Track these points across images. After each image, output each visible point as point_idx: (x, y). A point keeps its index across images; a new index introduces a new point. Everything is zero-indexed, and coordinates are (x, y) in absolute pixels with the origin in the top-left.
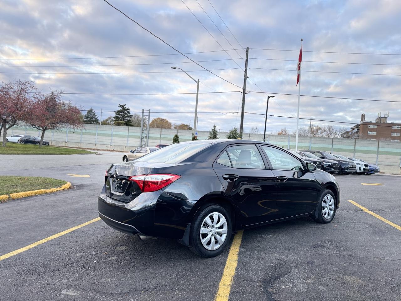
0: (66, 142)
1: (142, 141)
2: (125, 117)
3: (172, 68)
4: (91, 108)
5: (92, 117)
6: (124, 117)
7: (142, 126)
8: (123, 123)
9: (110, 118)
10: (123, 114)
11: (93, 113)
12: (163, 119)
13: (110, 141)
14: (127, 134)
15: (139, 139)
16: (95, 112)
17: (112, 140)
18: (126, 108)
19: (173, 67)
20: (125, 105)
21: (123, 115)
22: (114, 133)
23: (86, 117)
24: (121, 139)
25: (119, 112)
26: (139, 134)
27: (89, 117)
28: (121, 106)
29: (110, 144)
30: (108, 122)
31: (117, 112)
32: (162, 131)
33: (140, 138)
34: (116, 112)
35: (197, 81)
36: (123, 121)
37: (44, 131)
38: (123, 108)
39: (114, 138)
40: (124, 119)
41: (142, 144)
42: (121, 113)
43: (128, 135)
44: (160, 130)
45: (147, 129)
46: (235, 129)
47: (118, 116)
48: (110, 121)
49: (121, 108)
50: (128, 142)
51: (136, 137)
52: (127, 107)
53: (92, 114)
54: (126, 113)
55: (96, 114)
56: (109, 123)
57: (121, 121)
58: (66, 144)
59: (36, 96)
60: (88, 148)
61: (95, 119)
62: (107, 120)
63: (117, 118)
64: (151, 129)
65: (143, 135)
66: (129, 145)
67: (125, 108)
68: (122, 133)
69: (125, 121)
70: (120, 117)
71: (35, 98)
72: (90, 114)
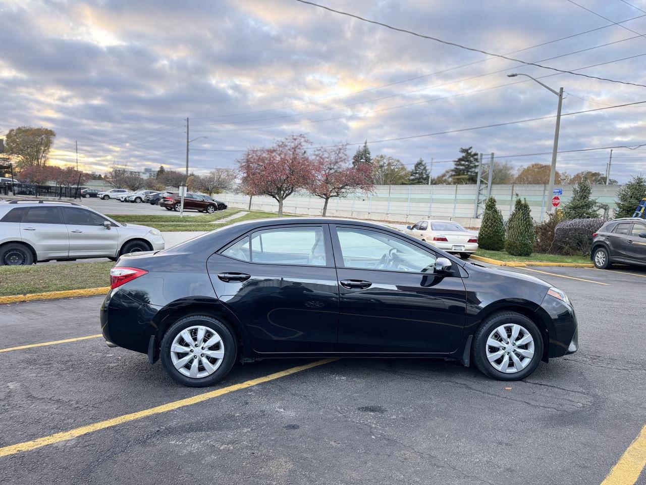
0: (369, 213)
1: (479, 208)
2: (470, 169)
3: (509, 76)
4: (421, 159)
5: (422, 173)
6: (468, 168)
7: (478, 182)
8: (465, 178)
9: (447, 172)
10: (467, 163)
11: (423, 165)
12: (545, 166)
13: (428, 209)
14: (453, 197)
15: (474, 205)
16: (427, 164)
17: (430, 207)
18: (472, 153)
19: (510, 74)
20: (471, 148)
21: (467, 165)
22: (434, 197)
23: (413, 174)
24: (444, 205)
25: (460, 160)
26: (474, 197)
27: (416, 173)
28: (464, 151)
29: (427, 214)
30: (444, 178)
31: (457, 161)
32: (514, 189)
33: (475, 203)
34: (455, 161)
35: (558, 91)
36: (467, 174)
37: (327, 199)
38: (468, 153)
39: (433, 205)
40: (468, 171)
41: (479, 213)
42: (463, 162)
43: (456, 200)
44: (511, 188)
45: (487, 187)
46: (639, 179)
47: (458, 167)
48: (448, 176)
49: (464, 154)
50: (454, 210)
51: (468, 202)
52: (473, 151)
53: (422, 168)
54: (471, 162)
55: (427, 168)
56: (446, 179)
57: (463, 174)
58: (370, 215)
59: (317, 153)
60: (397, 221)
61: (426, 174)
62: (444, 175)
63: (457, 172)
64: (494, 187)
65: (480, 198)
66: (456, 215)
67: (470, 153)
68: (446, 197)
69: (469, 175)
70: (463, 170)
71: (317, 155)
72: (419, 168)
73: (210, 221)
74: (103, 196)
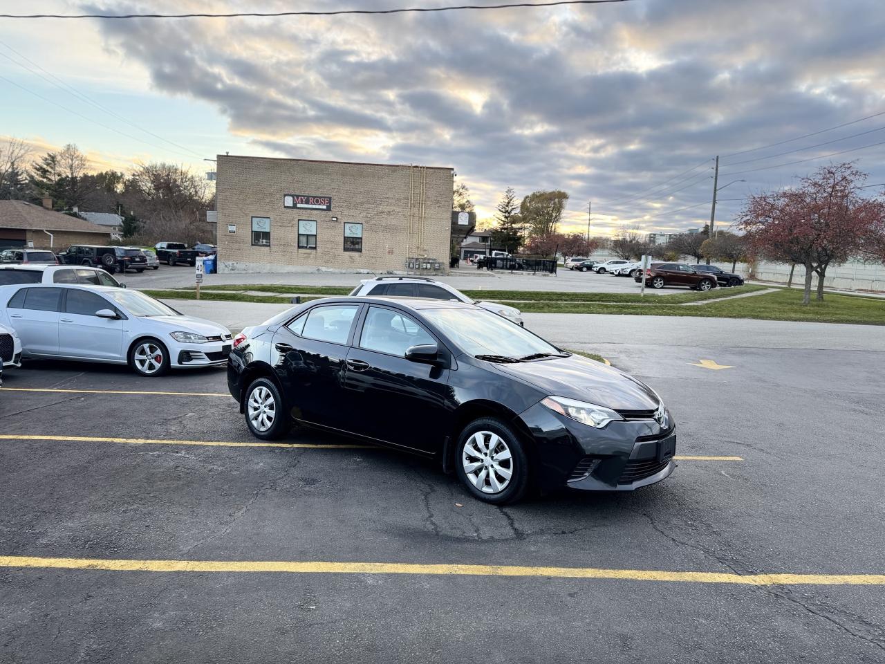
73: (682, 302)
74: (598, 269)
